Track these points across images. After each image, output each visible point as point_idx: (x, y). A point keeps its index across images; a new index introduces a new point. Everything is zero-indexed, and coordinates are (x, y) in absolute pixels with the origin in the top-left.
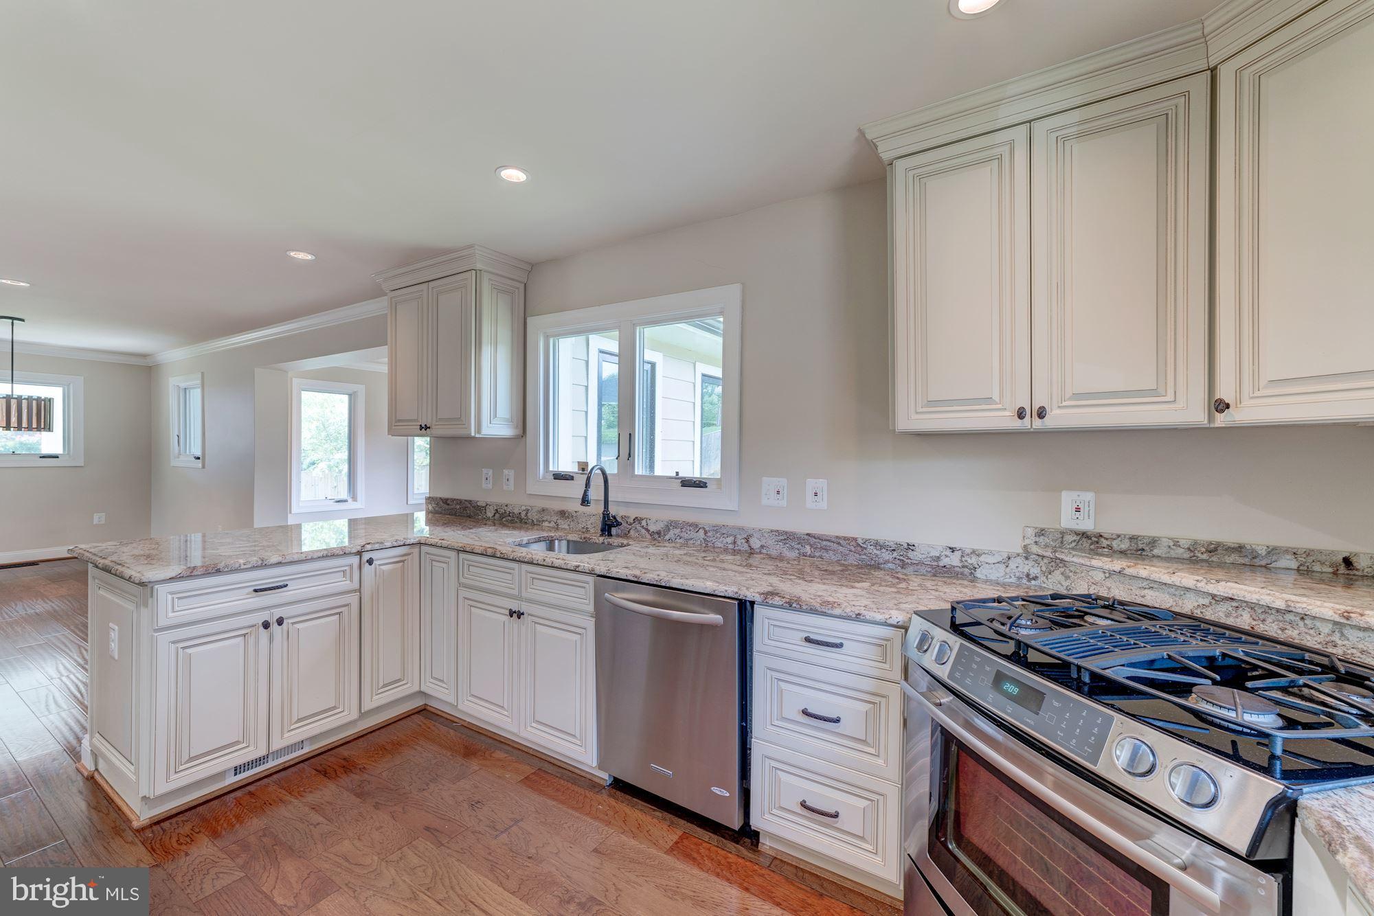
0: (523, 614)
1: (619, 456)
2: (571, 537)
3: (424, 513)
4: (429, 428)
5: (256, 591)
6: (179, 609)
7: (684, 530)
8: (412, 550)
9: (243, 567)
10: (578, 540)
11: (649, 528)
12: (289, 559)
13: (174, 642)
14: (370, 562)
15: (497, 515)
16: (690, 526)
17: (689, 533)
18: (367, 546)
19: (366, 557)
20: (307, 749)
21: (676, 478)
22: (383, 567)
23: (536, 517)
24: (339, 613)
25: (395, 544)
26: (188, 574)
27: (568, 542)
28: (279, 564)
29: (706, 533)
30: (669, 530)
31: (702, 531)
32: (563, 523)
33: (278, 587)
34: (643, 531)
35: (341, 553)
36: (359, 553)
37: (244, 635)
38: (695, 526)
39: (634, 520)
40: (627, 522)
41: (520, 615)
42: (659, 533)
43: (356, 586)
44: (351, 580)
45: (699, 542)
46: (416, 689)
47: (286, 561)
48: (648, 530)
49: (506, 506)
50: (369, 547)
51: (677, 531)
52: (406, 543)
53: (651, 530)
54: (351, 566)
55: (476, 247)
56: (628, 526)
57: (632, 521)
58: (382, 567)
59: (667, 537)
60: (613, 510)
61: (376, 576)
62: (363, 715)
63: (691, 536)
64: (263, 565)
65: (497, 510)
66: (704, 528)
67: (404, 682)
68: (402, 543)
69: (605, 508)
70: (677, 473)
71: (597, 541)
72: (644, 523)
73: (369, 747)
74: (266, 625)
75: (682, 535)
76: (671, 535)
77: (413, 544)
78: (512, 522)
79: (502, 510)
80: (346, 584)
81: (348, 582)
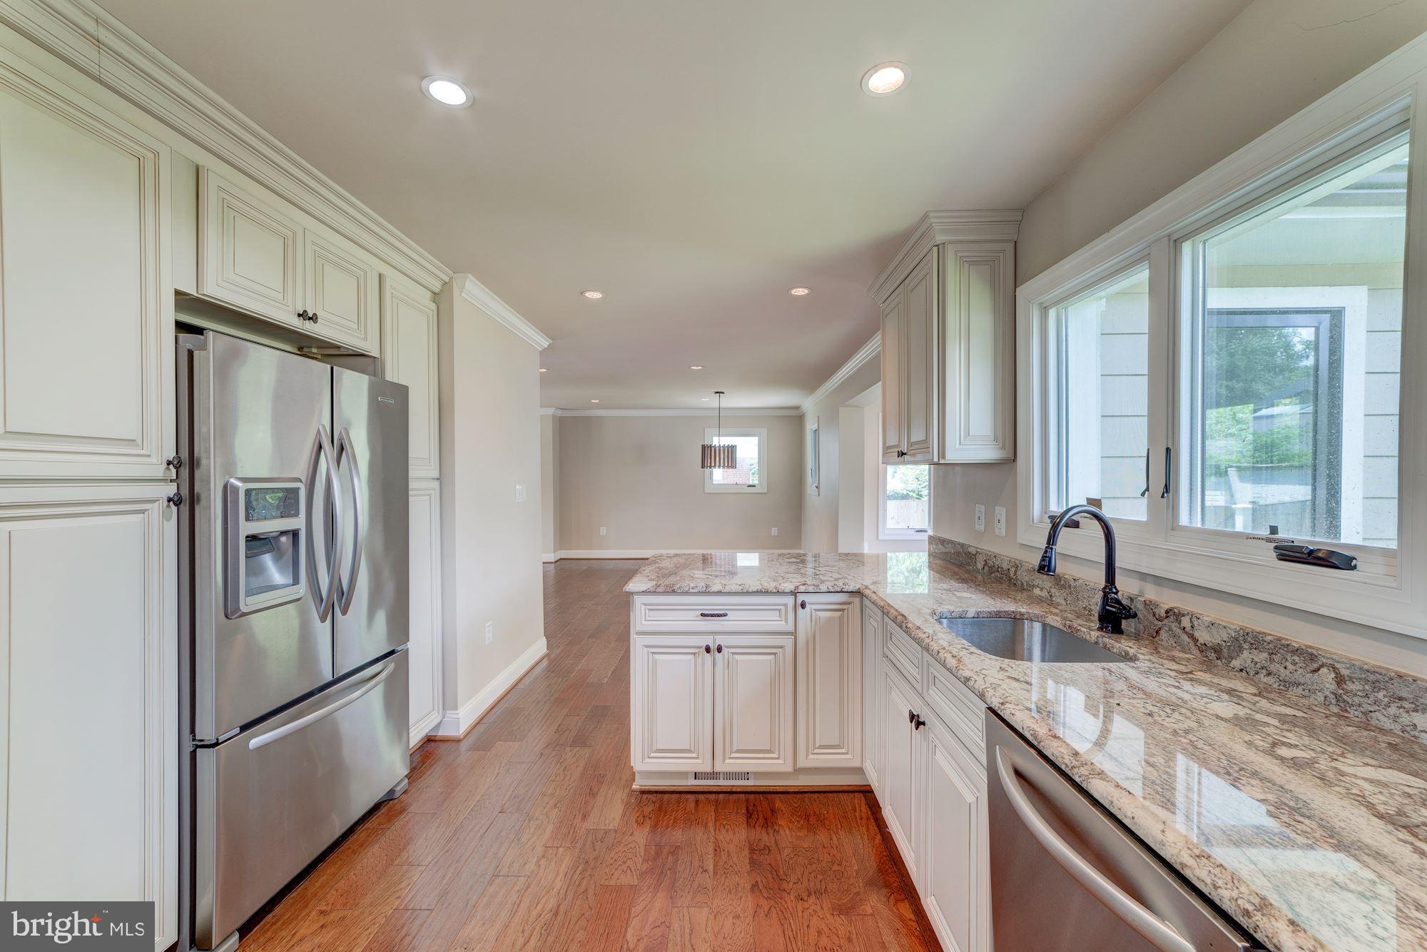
0: (923, 723)
1: (1147, 489)
2: (1054, 620)
3: (927, 554)
4: (905, 454)
5: (702, 615)
6: (650, 619)
7: (1276, 658)
8: (851, 599)
9: (691, 590)
10: (1061, 627)
11: (1197, 634)
12: (727, 589)
13: (647, 647)
14: (803, 605)
15: (986, 568)
16: (1293, 652)
17: (1290, 667)
18: (801, 587)
19: (801, 598)
20: (751, 782)
21: (1269, 540)
22: (820, 614)
23: (1027, 579)
24: (775, 654)
25: (832, 590)
26: (654, 590)
27: (1044, 626)
28: (719, 593)
29: (1340, 680)
30: (1241, 649)
31: (1327, 677)
32: (1057, 594)
33: (719, 615)
34: (1185, 638)
35: (775, 591)
36: (794, 593)
37: (694, 654)
38: (1310, 657)
39: (1167, 612)
40: (1154, 615)
41: (919, 724)
42: (1217, 650)
43: (790, 628)
44: (786, 622)
45: (1320, 697)
46: (857, 764)
47: (725, 591)
48: (1195, 640)
49: (995, 557)
50: (802, 589)
51: (1262, 657)
52: (844, 590)
53: (1201, 641)
54: (786, 605)
55: (931, 215)
56: (1156, 622)
57: (1163, 614)
58: (818, 613)
59: (1236, 663)
60: (1126, 587)
61: (811, 622)
62: (798, 771)
63: (1298, 676)
64: (706, 592)
65: (986, 561)
66: (1334, 668)
67: (843, 751)
68: (839, 590)
69: (1107, 581)
70: (1274, 530)
71: (1088, 638)
72: (1186, 622)
73: (798, 810)
74: (708, 650)
75: (1274, 667)
76: (1245, 658)
77: (852, 592)
78: (999, 580)
79: (990, 562)
80: (780, 625)
81: (783, 623)
